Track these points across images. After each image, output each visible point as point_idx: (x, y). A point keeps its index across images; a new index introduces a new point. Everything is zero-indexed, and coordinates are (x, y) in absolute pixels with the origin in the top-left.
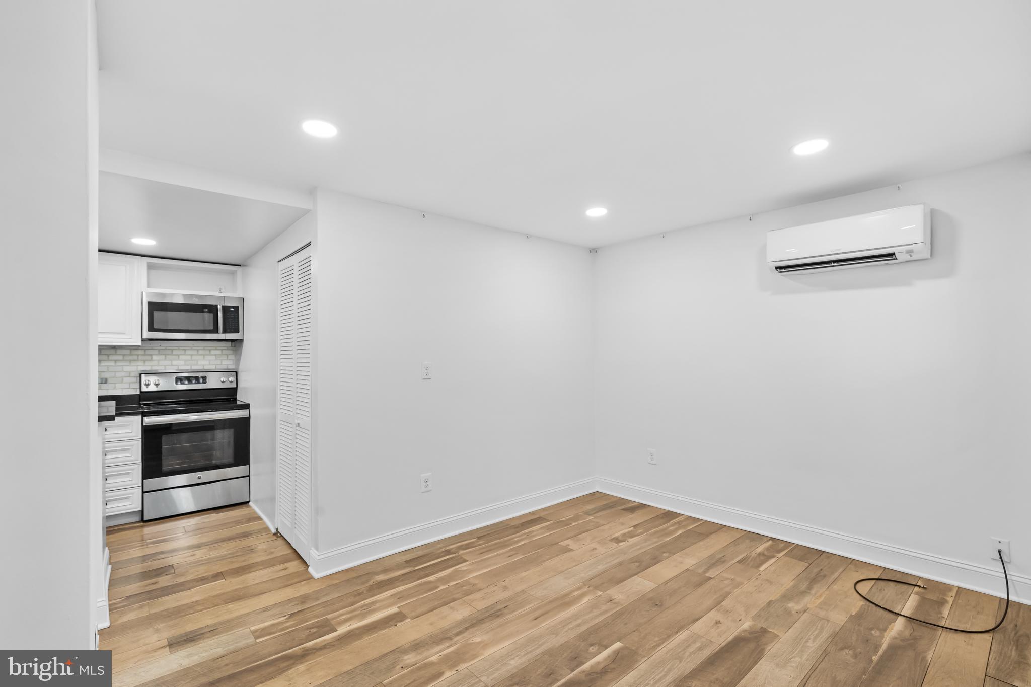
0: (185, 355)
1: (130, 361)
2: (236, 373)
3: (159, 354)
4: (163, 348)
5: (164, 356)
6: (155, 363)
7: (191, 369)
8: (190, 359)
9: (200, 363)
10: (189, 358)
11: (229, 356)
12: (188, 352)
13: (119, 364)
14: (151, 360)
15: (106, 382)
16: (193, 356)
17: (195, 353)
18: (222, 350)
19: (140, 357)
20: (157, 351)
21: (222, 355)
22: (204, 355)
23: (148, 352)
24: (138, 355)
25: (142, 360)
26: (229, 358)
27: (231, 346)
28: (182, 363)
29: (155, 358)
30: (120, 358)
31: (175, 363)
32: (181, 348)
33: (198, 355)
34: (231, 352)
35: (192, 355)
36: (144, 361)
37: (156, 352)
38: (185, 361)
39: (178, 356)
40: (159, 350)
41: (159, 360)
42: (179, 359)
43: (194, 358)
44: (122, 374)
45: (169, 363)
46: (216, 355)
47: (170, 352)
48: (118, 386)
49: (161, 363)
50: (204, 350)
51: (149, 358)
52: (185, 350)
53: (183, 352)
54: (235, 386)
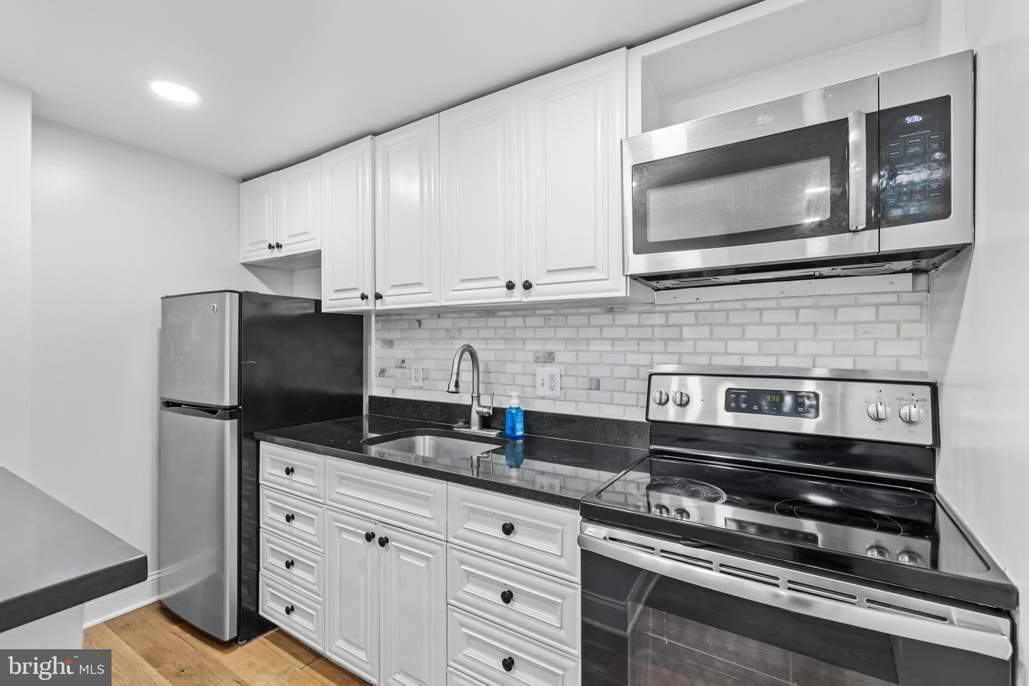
0: (760, 323)
1: (639, 340)
2: (934, 389)
3: (697, 324)
4: (707, 307)
5: (707, 329)
6: (688, 347)
7: (777, 368)
8: (775, 336)
9: (802, 348)
10: (771, 332)
11: (904, 326)
12: (768, 317)
13: (619, 347)
14: (680, 339)
15: (598, 388)
16: (783, 328)
17: (790, 316)
18: (877, 306)
19: (657, 330)
20: (693, 314)
21: (877, 321)
22: (815, 325)
23: (674, 319)
24: (653, 326)
25: (661, 339)
26: (903, 335)
27: (914, 290)
28: (753, 347)
29: (687, 332)
30: (619, 333)
31: (733, 346)
32: (750, 305)
33: (797, 323)
34: (915, 311)
35: (779, 325)
36: (666, 341)
37: (690, 318)
38: (761, 341)
39: (743, 326)
40: (697, 313)
41: (696, 340)
42: (743, 338)
43: (786, 332)
44: (624, 372)
45: (718, 346)
46: (854, 323)
47: (719, 318)
48: (618, 397)
49: (702, 346)
50: (816, 307)
51: (673, 333)
52: (760, 310)
53: (754, 317)
54: (928, 441)
